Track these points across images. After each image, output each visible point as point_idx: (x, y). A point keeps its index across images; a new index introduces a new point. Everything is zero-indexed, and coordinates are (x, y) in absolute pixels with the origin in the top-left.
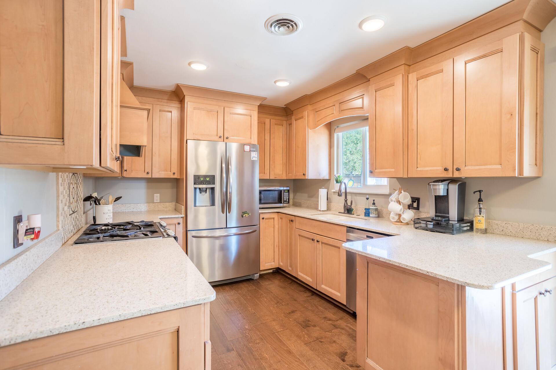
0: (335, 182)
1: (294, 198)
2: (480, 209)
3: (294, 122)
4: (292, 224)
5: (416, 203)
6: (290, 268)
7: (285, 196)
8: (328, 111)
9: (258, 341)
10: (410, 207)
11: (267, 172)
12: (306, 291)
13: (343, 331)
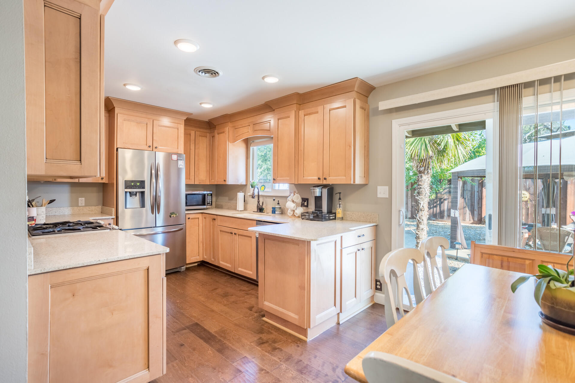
0: (251, 187)
1: (216, 201)
2: (340, 204)
3: (217, 136)
4: (214, 222)
5: (306, 202)
6: (213, 260)
7: (208, 200)
8: (245, 130)
9: (188, 308)
10: (302, 205)
11: (192, 177)
12: (227, 276)
13: (253, 296)
